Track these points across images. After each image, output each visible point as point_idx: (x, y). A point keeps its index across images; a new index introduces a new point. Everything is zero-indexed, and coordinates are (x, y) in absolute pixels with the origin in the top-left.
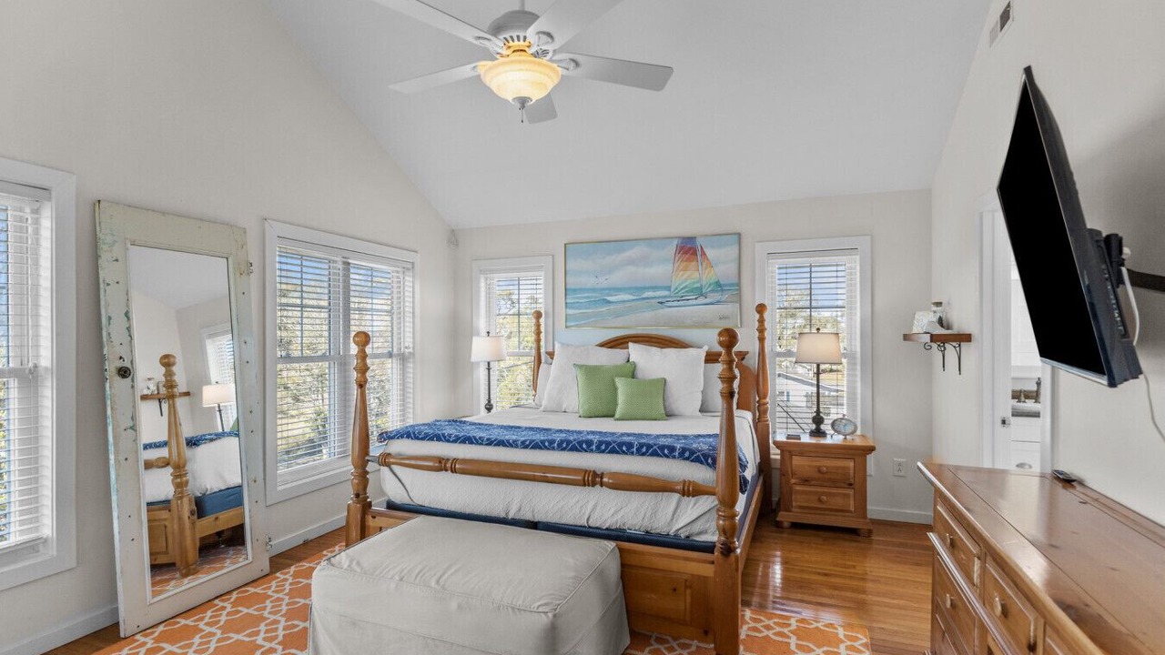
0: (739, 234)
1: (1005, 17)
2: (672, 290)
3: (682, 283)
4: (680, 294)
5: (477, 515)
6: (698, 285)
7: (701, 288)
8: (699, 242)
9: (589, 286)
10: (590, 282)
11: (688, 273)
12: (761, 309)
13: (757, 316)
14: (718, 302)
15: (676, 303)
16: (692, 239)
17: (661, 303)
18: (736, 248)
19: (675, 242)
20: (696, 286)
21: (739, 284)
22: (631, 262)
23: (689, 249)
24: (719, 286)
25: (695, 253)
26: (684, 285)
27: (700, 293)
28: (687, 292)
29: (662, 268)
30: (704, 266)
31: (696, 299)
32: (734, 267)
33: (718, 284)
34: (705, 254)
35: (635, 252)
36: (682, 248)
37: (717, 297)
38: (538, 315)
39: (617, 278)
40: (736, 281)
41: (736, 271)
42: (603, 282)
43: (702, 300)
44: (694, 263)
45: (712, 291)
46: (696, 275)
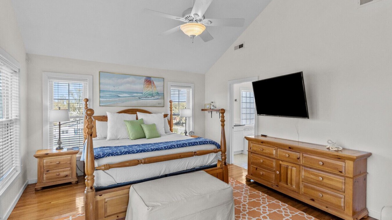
0: (164, 78)
1: (241, 46)
2: (143, 94)
3: (147, 92)
4: (146, 95)
5: (147, 179)
6: (152, 93)
7: (153, 94)
8: (152, 79)
9: (110, 90)
10: (111, 88)
11: (148, 89)
12: (171, 102)
13: (170, 104)
14: (158, 99)
15: (144, 99)
16: (150, 77)
17: (139, 98)
18: (163, 82)
19: (144, 78)
20: (150, 93)
21: (164, 94)
22: (128, 83)
23: (149, 81)
24: (158, 94)
25: (151, 82)
26: (147, 93)
27: (152, 95)
28: (148, 95)
29: (140, 86)
30: (154, 86)
31: (151, 97)
32: (162, 88)
33: (158, 93)
34: (154, 83)
35: (130, 79)
36: (147, 80)
37: (157, 97)
38: (87, 100)
39: (122, 88)
40: (163, 93)
41: (163, 90)
42: (117, 89)
43: (153, 98)
44: (150, 86)
45: (156, 95)
46: (151, 90)
